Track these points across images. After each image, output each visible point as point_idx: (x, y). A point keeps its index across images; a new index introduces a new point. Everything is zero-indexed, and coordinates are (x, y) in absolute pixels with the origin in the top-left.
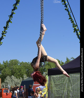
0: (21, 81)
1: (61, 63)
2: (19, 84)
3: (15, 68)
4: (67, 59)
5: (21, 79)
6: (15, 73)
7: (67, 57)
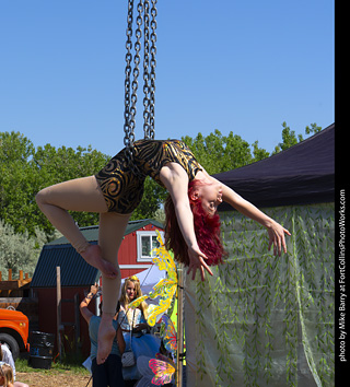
0: (37, 247)
1: (253, 156)
2: (27, 260)
3: (8, 177)
4: (285, 132)
5: (41, 234)
6: (7, 203)
7: (284, 125)
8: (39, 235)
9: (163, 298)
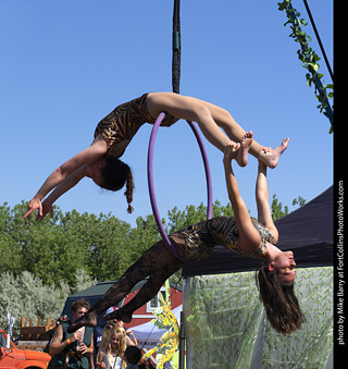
2: (54, 309)
3: (38, 238)
5: (65, 287)
6: (37, 260)
7: (274, 196)
8: (64, 287)
9: (168, 348)
